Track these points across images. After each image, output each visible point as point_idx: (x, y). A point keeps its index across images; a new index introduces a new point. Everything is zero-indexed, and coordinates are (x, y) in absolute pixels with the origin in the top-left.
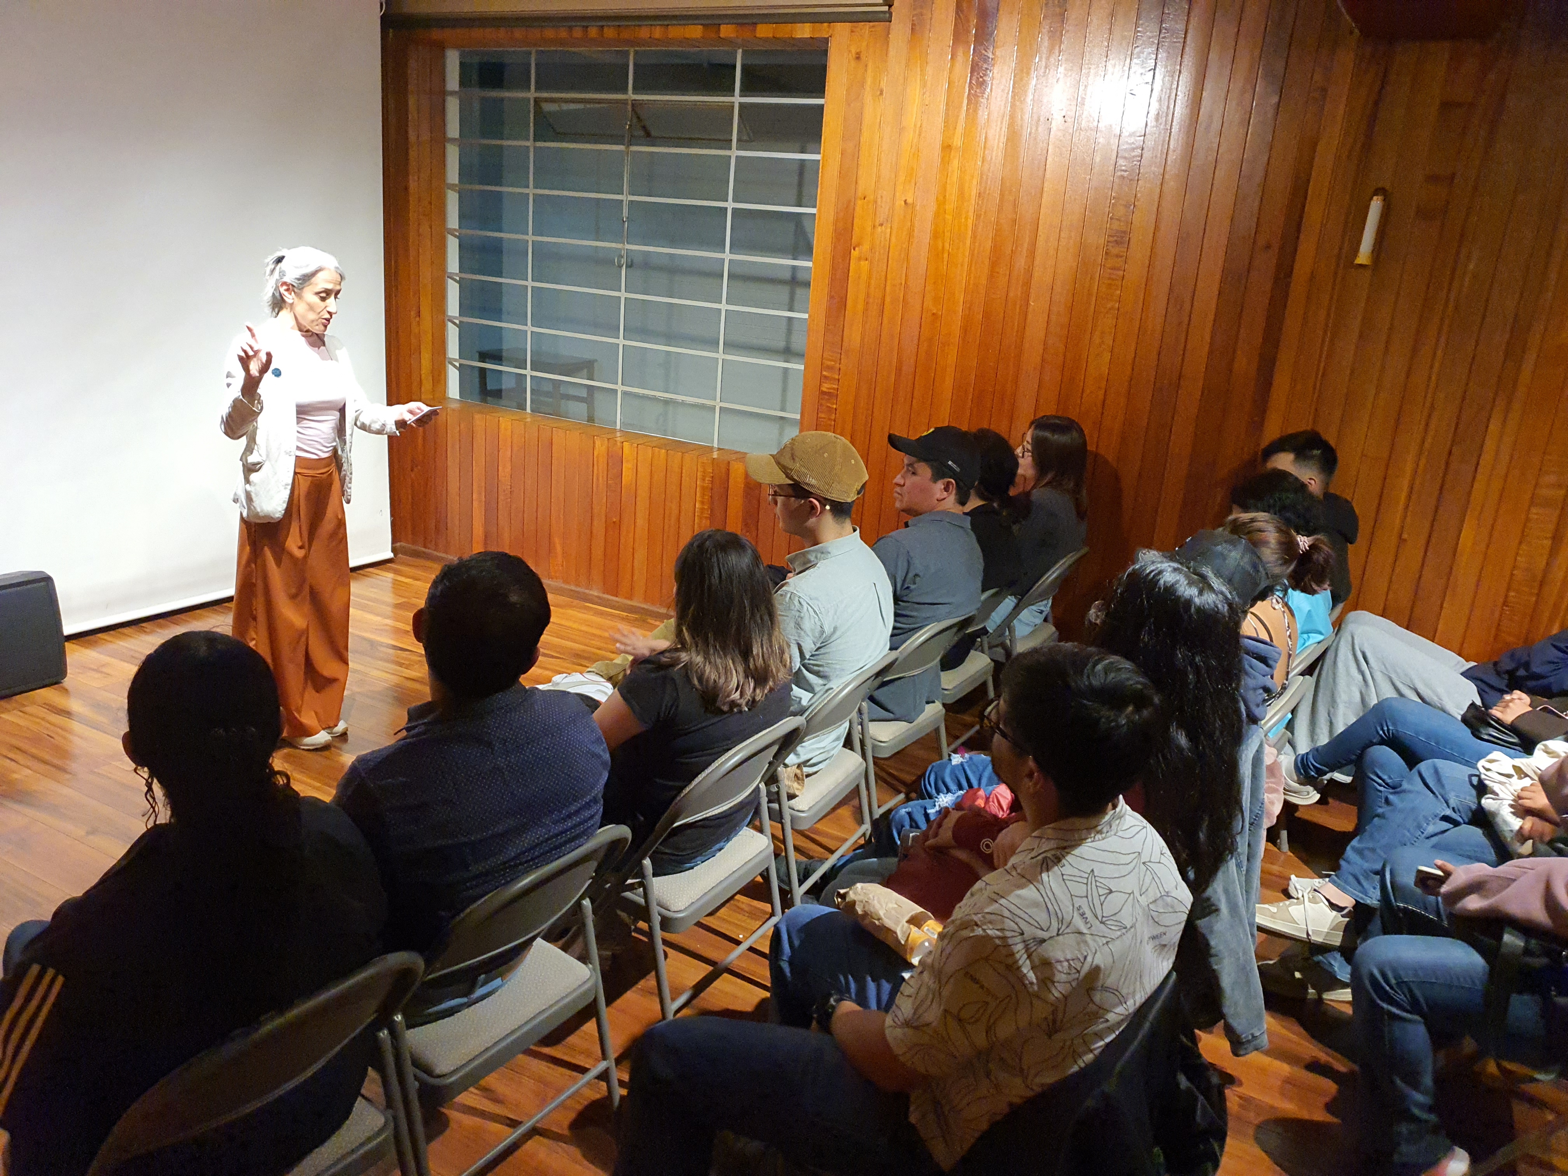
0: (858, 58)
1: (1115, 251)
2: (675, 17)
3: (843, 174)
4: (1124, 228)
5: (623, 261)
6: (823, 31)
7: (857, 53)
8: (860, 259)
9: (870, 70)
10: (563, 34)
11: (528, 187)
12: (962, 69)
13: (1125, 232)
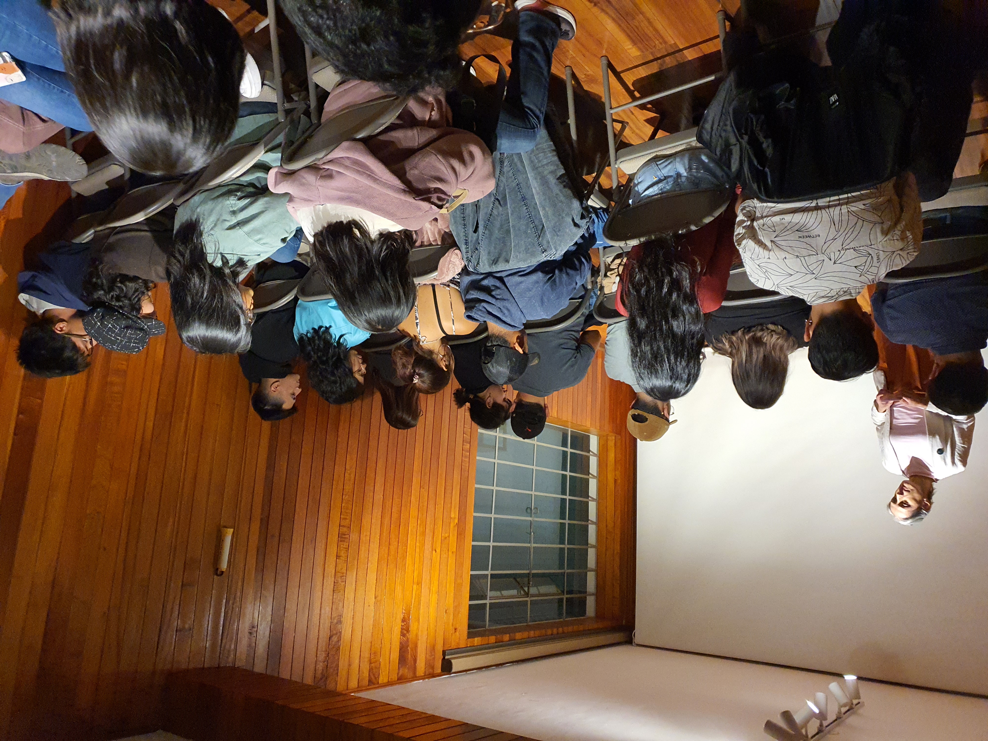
0: (456, 629)
1: (345, 530)
2: (525, 642)
3: (462, 565)
4: (342, 543)
5: (533, 511)
6: (470, 642)
7: (455, 632)
8: (455, 518)
9: (451, 624)
10: (566, 629)
11: (568, 548)
12: (413, 627)
13: (341, 541)
